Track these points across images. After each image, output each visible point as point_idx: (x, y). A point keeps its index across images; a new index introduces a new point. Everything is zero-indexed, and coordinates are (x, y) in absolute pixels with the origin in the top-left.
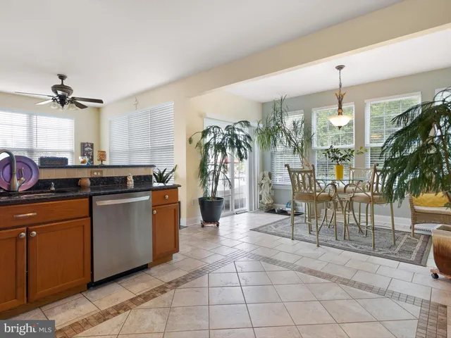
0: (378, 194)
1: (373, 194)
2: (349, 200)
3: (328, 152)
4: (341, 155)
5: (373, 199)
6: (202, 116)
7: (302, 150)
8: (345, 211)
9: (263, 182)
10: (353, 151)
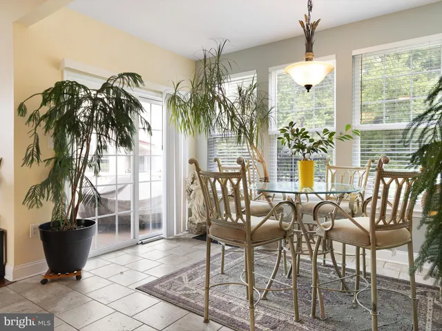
0: (386, 227)
1: (375, 227)
2: (323, 235)
3: (287, 135)
4: (312, 141)
5: (375, 239)
6: (58, 65)
7: (251, 136)
8: (316, 254)
9: (193, 187)
10: (332, 134)
